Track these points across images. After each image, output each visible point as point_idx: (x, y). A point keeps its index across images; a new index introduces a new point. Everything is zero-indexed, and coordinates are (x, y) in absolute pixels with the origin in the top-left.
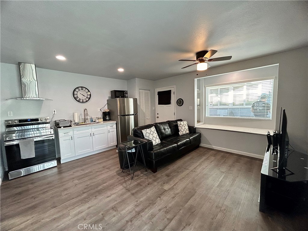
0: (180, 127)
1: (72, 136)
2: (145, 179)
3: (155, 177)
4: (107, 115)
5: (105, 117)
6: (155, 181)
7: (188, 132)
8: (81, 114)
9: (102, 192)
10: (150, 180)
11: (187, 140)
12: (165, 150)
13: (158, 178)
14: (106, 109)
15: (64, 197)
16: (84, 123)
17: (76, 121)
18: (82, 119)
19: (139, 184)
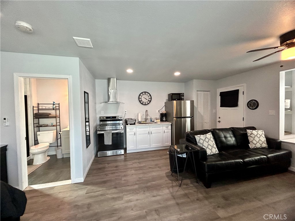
0: (251, 137)
1: (135, 132)
2: (194, 191)
3: (207, 193)
4: (164, 116)
5: (162, 118)
6: (206, 198)
7: (265, 145)
8: (143, 115)
9: (150, 189)
10: (200, 196)
11: (262, 157)
12: (222, 163)
13: (211, 197)
14: (163, 111)
15: (123, 182)
16: (145, 122)
17: (140, 120)
18: (144, 118)
19: (186, 195)
